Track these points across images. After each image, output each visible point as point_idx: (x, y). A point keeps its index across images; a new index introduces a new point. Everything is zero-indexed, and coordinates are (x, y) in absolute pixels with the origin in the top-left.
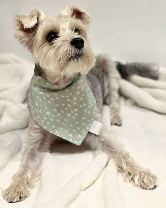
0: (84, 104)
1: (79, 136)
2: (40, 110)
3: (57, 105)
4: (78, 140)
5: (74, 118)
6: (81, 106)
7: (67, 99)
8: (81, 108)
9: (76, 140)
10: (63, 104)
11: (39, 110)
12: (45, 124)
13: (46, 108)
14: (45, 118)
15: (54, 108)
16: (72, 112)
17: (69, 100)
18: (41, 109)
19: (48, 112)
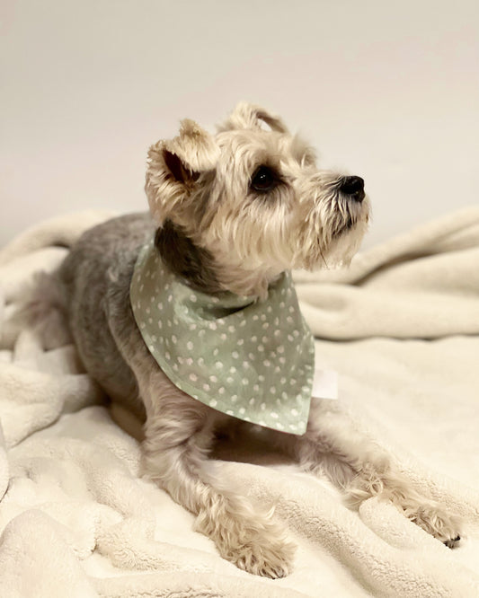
0: (296, 333)
1: (294, 412)
2: (201, 360)
3: (241, 342)
4: (296, 423)
5: (278, 369)
6: (290, 338)
7: (263, 323)
8: (291, 343)
9: (291, 424)
10: (254, 339)
11: (196, 360)
12: (213, 394)
13: (216, 352)
14: (213, 379)
15: (232, 352)
16: (273, 355)
17: (266, 325)
18: (202, 357)
19: (220, 361)
